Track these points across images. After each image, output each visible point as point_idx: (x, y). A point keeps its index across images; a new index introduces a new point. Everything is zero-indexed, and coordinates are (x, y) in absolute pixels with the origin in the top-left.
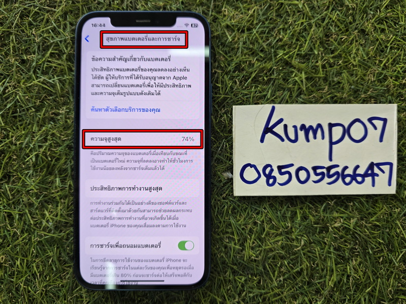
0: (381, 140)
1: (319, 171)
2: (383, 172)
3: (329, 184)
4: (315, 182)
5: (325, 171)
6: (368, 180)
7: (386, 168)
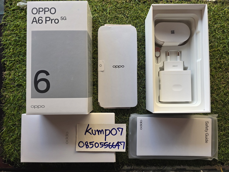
0: (121, 135)
1: (102, 144)
2: (122, 145)
3: (105, 148)
4: (100, 147)
5: (103, 144)
6: (117, 147)
7: (123, 144)
